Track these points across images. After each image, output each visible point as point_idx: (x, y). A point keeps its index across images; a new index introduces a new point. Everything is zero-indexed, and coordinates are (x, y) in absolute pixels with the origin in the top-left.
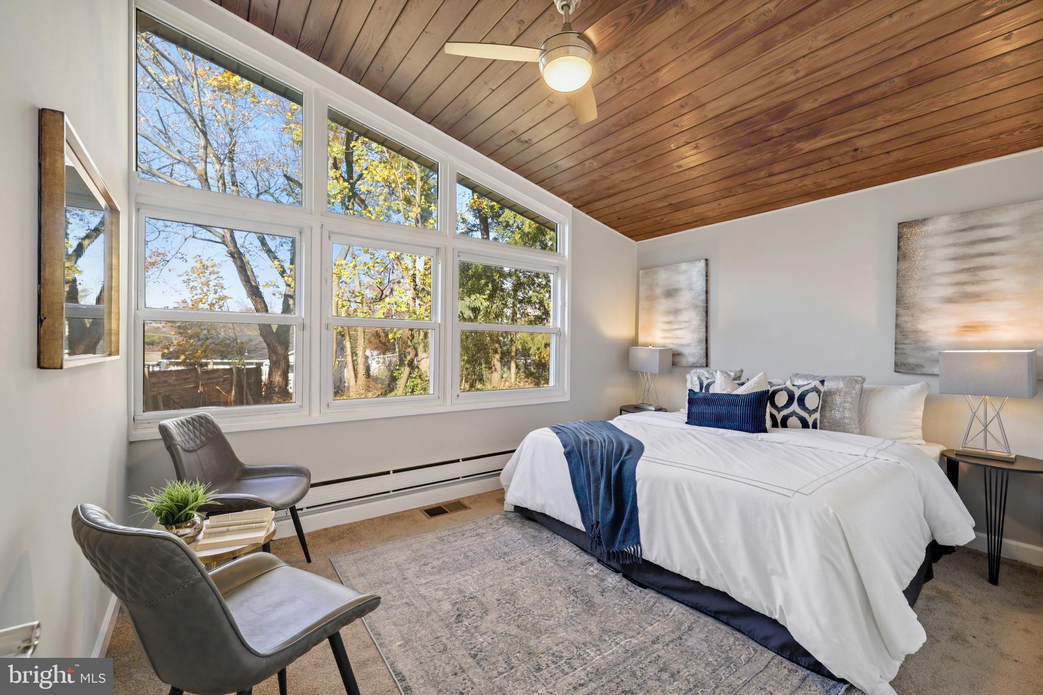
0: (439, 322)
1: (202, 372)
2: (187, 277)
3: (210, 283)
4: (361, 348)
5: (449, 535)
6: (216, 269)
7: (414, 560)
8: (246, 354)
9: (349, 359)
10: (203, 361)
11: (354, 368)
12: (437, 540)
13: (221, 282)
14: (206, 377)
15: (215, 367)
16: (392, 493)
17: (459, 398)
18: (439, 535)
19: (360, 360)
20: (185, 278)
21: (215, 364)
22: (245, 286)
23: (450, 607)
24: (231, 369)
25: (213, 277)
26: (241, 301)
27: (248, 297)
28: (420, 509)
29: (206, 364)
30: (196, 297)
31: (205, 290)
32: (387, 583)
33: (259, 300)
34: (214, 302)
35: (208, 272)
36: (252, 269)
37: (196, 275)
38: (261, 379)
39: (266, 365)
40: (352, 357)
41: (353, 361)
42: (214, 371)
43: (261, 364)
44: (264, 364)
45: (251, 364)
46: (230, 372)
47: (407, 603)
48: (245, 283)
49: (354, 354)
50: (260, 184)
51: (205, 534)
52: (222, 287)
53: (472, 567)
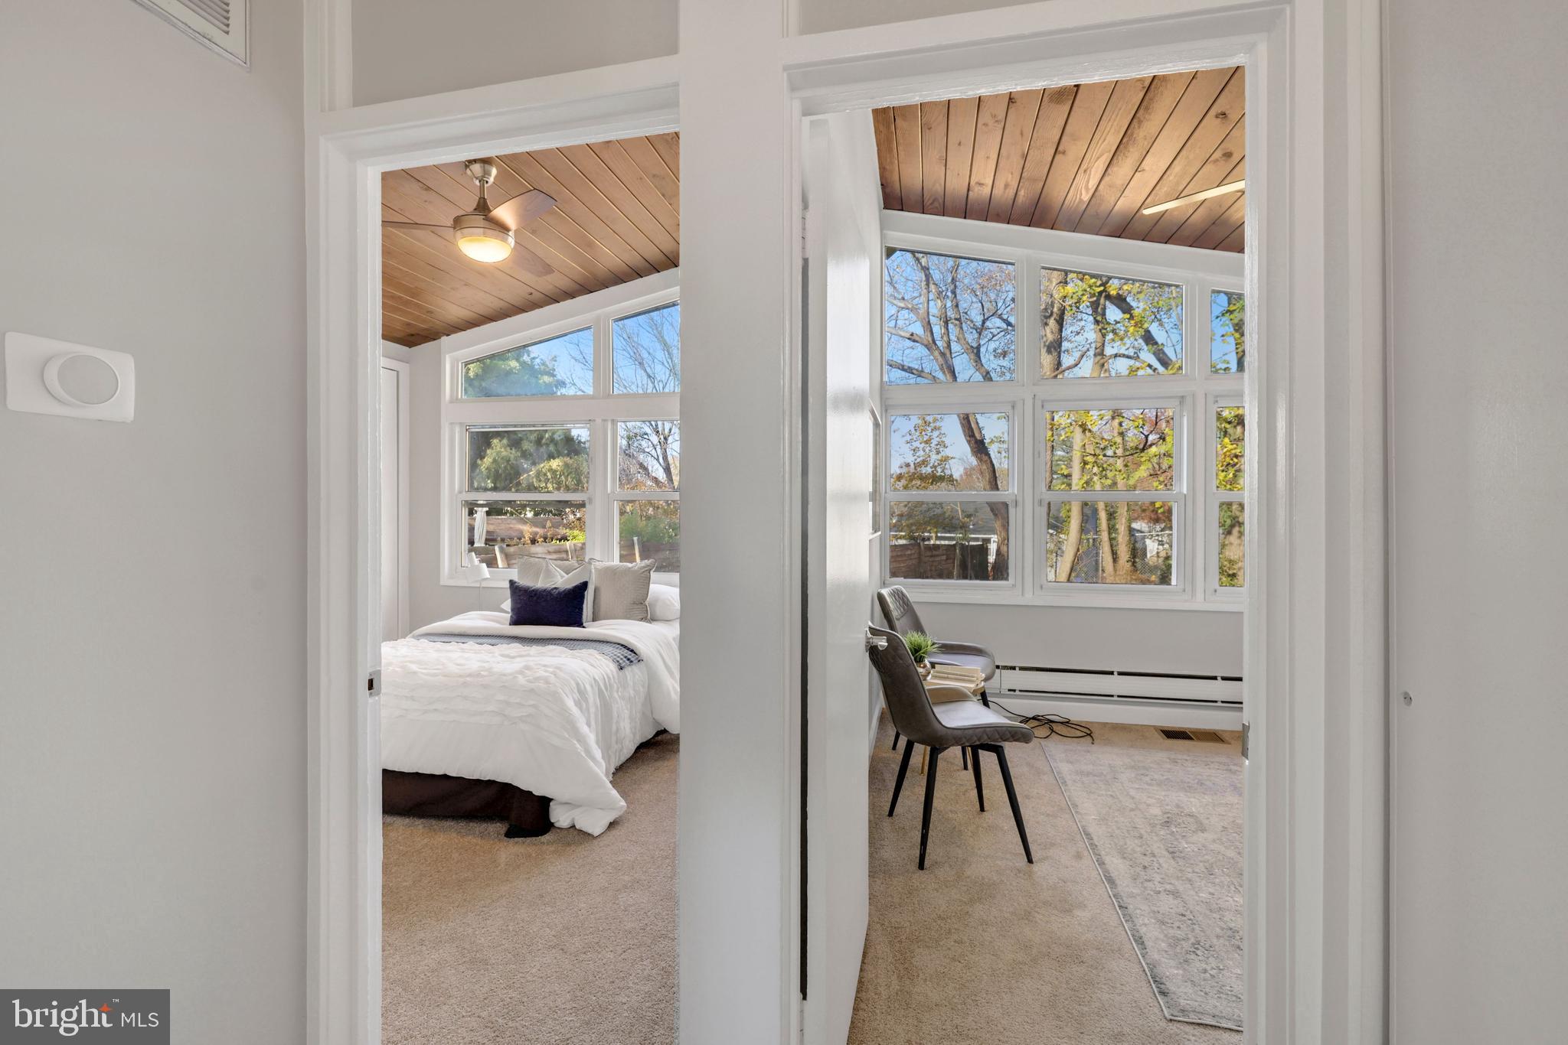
0: (1185, 492)
1: (925, 548)
2: (911, 437)
3: (932, 441)
4: (1124, 520)
5: (1186, 760)
6: (938, 424)
7: (1132, 767)
8: (971, 527)
9: (1105, 536)
10: (926, 534)
11: (1112, 551)
12: (1168, 760)
13: (943, 439)
14: (929, 553)
15: (938, 542)
16: (1115, 698)
17: (1217, 594)
18: (1173, 757)
19: (1122, 538)
20: (908, 438)
21: (938, 538)
22: (969, 442)
23: (1160, 813)
24: (954, 545)
25: (936, 433)
26: (965, 458)
27: (973, 455)
28: (1155, 727)
29: (929, 539)
30: (918, 460)
31: (927, 451)
32: (1095, 776)
33: (985, 458)
34: (936, 464)
35: (929, 429)
36: (976, 419)
37: (918, 433)
38: (987, 559)
39: (994, 541)
40: (1110, 534)
41: (1111, 539)
42: (936, 547)
43: (988, 541)
44: (992, 540)
45: (977, 539)
46: (953, 548)
47: (1111, 796)
48: (968, 438)
49: (1112, 529)
50: (986, 306)
51: (933, 676)
52: (945, 446)
53: (1205, 794)
